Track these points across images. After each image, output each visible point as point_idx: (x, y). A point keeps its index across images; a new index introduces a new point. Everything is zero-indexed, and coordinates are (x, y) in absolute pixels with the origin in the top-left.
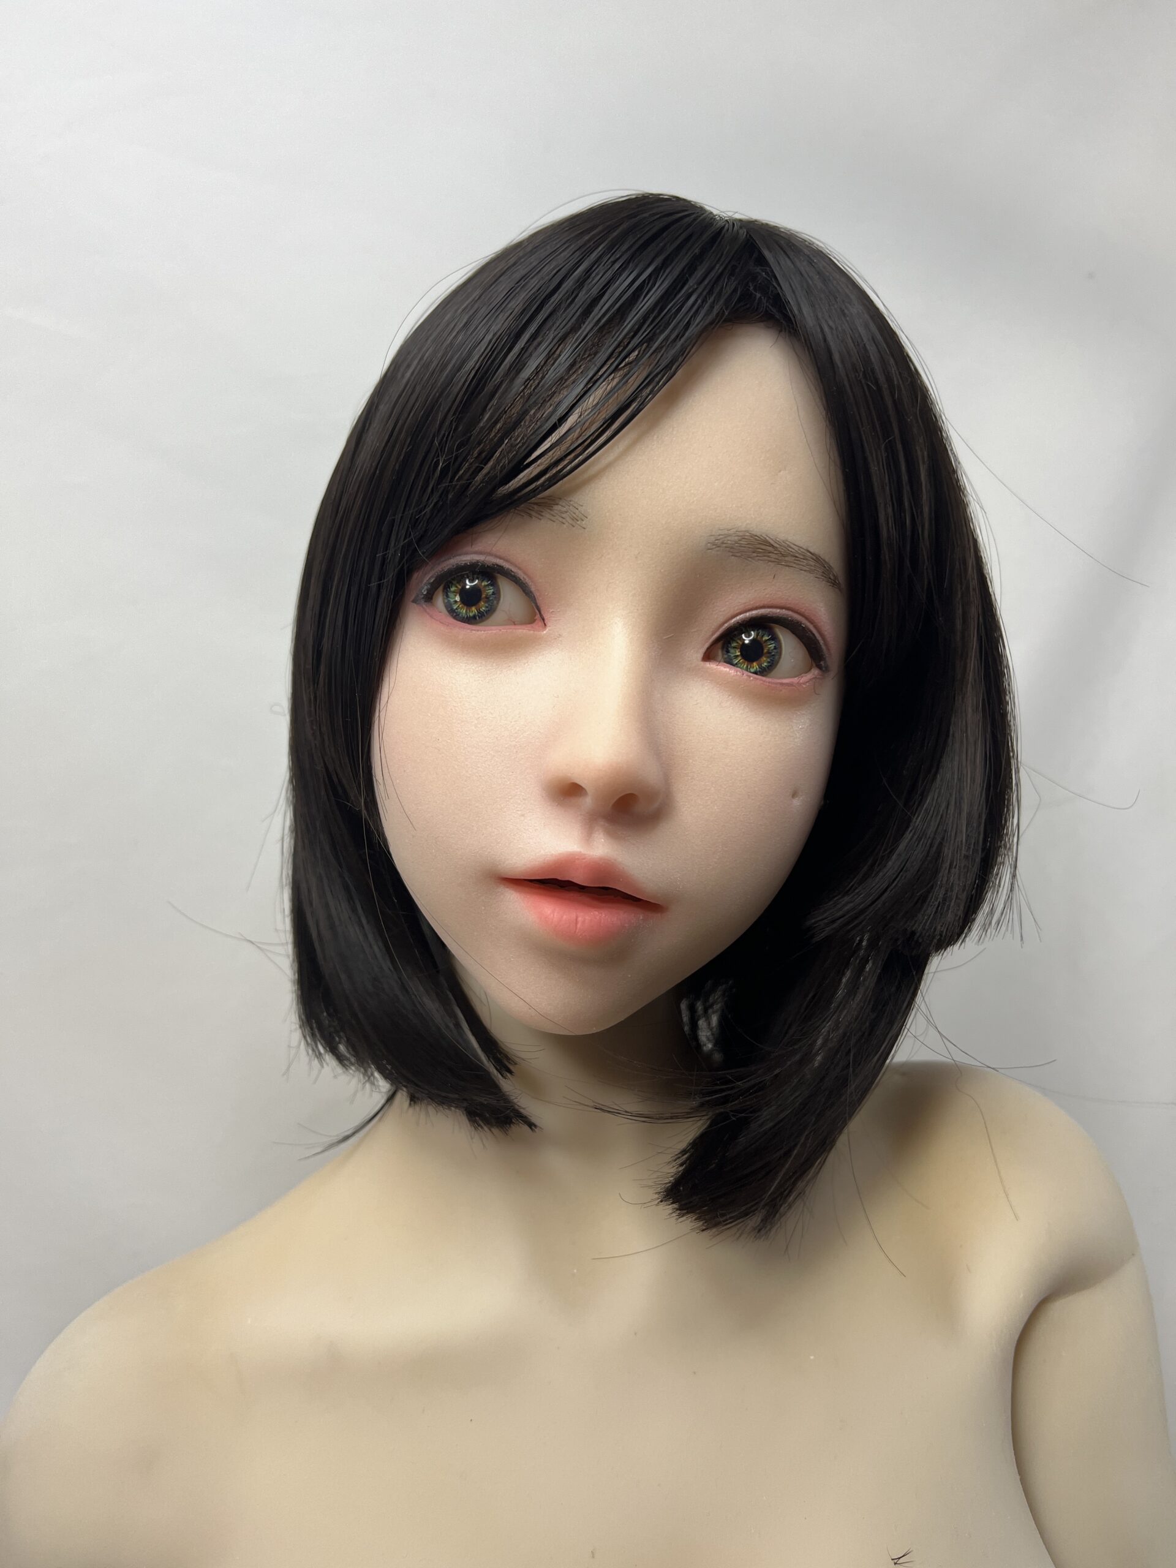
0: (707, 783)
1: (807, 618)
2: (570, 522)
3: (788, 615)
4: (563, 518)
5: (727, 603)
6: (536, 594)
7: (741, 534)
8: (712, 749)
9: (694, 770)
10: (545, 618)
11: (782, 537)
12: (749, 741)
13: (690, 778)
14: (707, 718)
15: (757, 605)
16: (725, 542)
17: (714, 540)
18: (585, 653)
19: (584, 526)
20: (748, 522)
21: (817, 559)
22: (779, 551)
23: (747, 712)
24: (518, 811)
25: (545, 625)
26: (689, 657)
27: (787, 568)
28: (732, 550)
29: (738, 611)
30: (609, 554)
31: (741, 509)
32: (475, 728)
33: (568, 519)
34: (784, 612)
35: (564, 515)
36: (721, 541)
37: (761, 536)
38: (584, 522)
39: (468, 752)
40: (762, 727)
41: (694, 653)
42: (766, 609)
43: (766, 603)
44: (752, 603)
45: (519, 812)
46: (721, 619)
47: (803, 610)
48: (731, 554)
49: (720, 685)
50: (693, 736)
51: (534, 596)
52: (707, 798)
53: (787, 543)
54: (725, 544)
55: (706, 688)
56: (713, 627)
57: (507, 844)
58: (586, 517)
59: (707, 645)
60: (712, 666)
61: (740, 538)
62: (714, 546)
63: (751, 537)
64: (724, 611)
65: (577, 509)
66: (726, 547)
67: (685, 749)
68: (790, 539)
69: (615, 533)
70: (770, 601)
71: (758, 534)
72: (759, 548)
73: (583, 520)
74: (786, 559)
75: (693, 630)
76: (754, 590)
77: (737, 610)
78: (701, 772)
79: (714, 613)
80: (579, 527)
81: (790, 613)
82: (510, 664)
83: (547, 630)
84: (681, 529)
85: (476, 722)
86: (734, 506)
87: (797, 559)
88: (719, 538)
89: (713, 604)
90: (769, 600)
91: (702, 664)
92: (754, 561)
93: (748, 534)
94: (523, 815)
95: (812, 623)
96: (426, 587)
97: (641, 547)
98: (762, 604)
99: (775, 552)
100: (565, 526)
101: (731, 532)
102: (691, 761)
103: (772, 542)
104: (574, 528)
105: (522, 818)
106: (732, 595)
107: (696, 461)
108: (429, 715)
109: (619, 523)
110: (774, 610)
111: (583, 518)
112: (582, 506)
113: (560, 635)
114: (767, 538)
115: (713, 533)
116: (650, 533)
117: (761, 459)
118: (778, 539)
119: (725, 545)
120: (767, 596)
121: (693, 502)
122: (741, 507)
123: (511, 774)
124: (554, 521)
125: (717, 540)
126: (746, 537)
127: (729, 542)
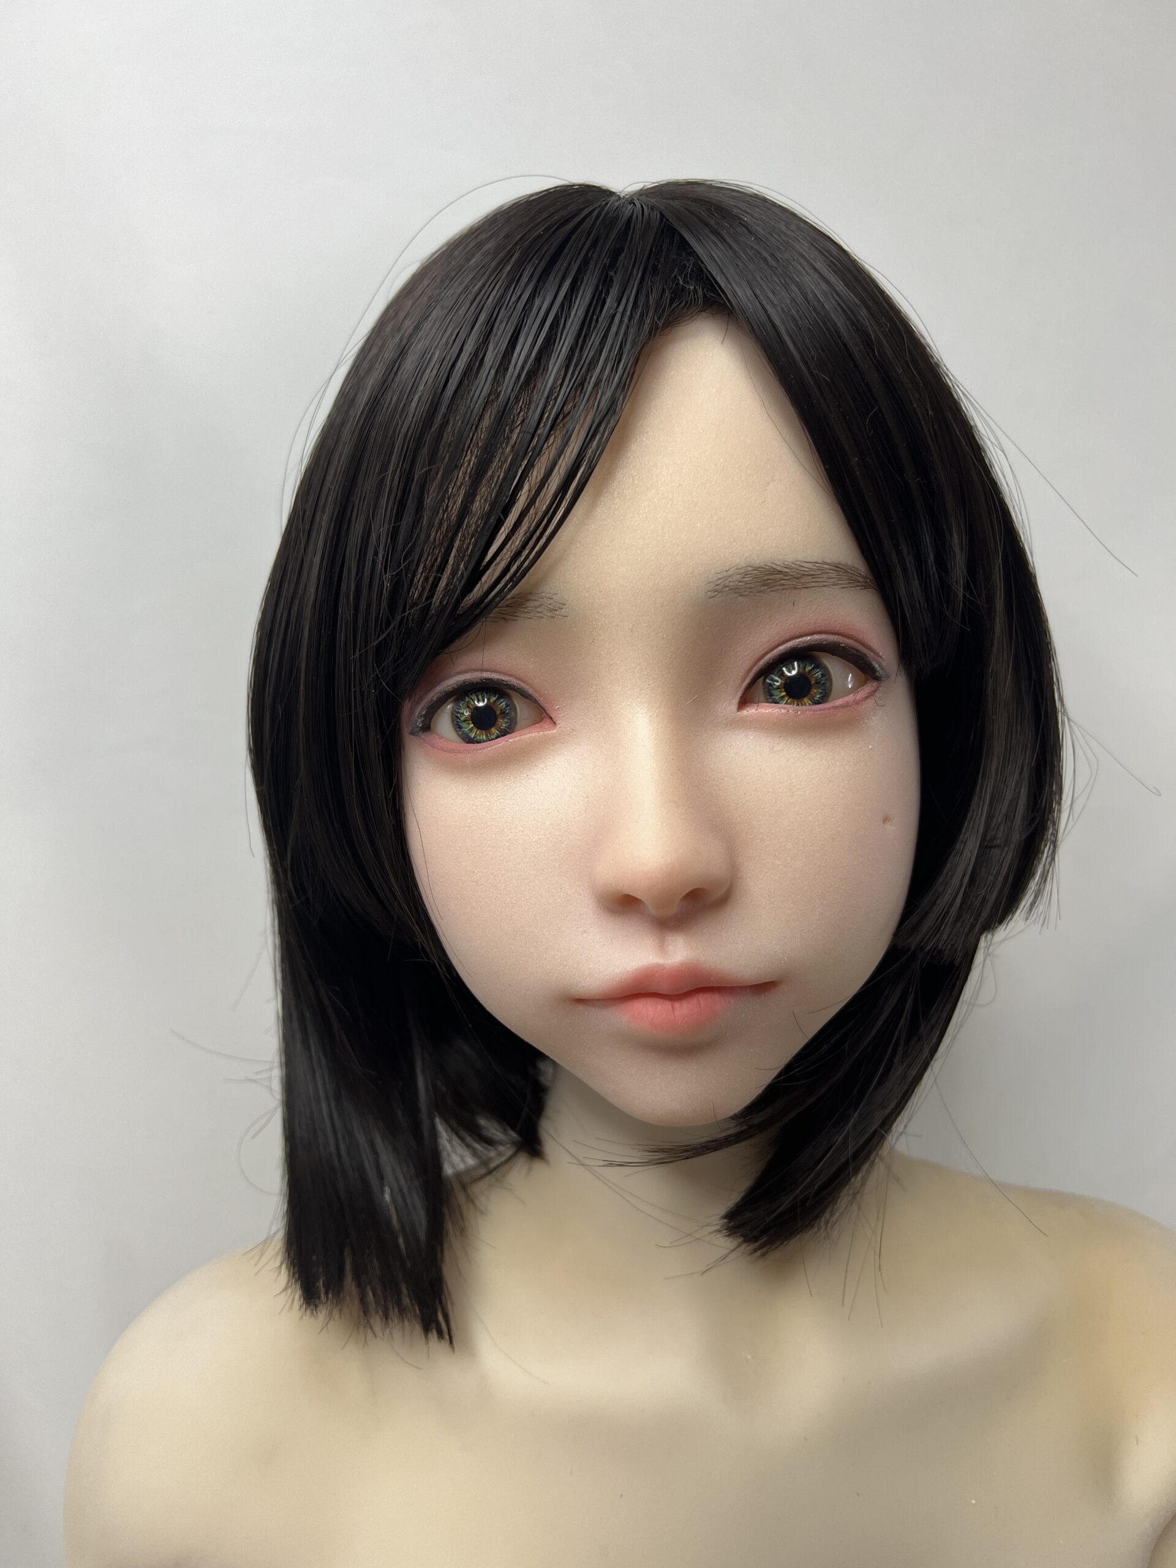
0: (781, 840)
1: (844, 635)
2: (549, 615)
3: (821, 639)
4: (540, 612)
5: (750, 646)
6: (536, 695)
7: (742, 571)
8: (776, 802)
9: (761, 831)
10: (553, 717)
11: (790, 558)
12: (817, 779)
13: (758, 841)
14: (761, 771)
15: (783, 639)
16: (727, 585)
17: (714, 585)
18: (604, 743)
19: (565, 614)
20: (746, 555)
21: (837, 567)
22: (792, 575)
23: (805, 748)
24: (578, 928)
25: (555, 723)
26: (722, 713)
27: (806, 590)
28: (737, 591)
29: (763, 652)
30: (601, 635)
31: (735, 544)
32: (509, 851)
33: (546, 612)
34: (816, 637)
35: (539, 610)
36: (721, 586)
37: (766, 565)
38: (563, 610)
39: (508, 877)
40: (826, 760)
41: (728, 706)
42: (794, 641)
43: (792, 634)
44: (777, 638)
45: (580, 930)
46: (747, 665)
47: (837, 628)
48: (737, 595)
49: (766, 729)
50: (751, 795)
51: (535, 699)
52: (785, 856)
53: (798, 563)
54: (728, 587)
55: (752, 737)
56: (741, 674)
57: (575, 966)
58: (565, 605)
59: (739, 694)
60: (751, 711)
61: (742, 575)
62: (716, 593)
63: (755, 570)
64: (748, 655)
65: (552, 599)
66: (730, 590)
67: (744, 812)
68: (800, 557)
69: (601, 612)
70: (797, 631)
71: (762, 564)
72: (768, 580)
73: (562, 609)
74: (802, 581)
75: (719, 683)
76: (775, 624)
77: (761, 650)
78: (771, 830)
79: (737, 660)
80: (560, 617)
81: (823, 636)
82: (528, 773)
83: (557, 728)
84: (673, 586)
85: (508, 844)
86: (726, 542)
87: (814, 576)
88: (719, 582)
89: (734, 650)
90: (795, 630)
91: (738, 713)
92: (764, 595)
93: (750, 568)
94: (585, 932)
95: (852, 639)
96: (419, 720)
97: (634, 619)
98: (787, 636)
99: (787, 578)
100: (544, 620)
101: (730, 573)
102: (755, 822)
103: (779, 568)
104: (555, 619)
105: (585, 935)
106: (751, 636)
107: (669, 506)
108: (458, 848)
109: (601, 601)
110: (804, 639)
111: (561, 606)
112: (556, 594)
113: (572, 729)
114: (774, 566)
115: (710, 580)
116: (639, 601)
117: (743, 478)
118: (786, 563)
119: (727, 589)
120: (792, 626)
121: (678, 553)
122: (734, 541)
123: (560, 890)
124: (531, 618)
125: (717, 585)
126: (750, 572)
127: (731, 584)
